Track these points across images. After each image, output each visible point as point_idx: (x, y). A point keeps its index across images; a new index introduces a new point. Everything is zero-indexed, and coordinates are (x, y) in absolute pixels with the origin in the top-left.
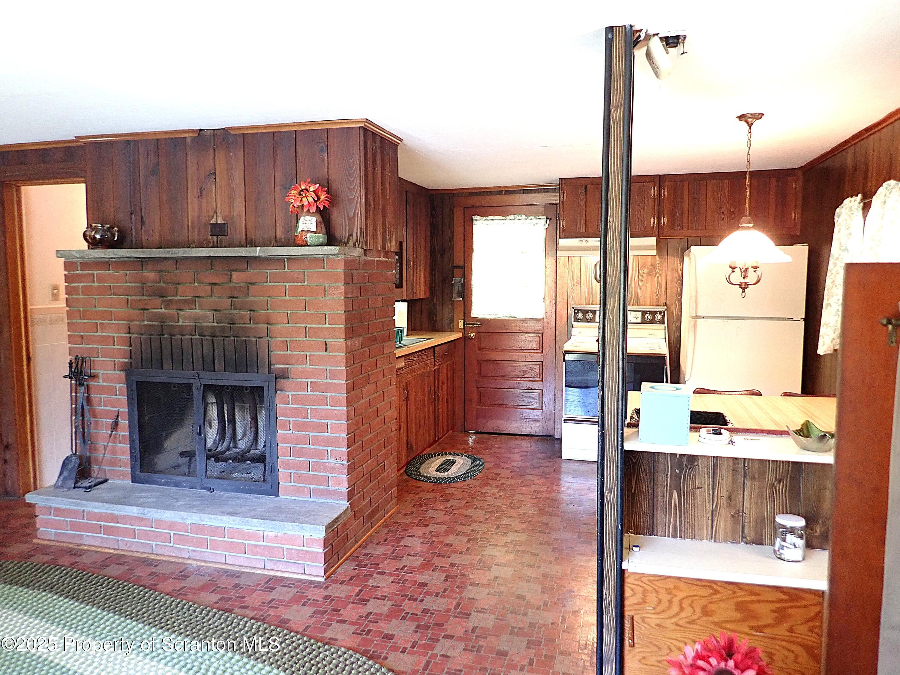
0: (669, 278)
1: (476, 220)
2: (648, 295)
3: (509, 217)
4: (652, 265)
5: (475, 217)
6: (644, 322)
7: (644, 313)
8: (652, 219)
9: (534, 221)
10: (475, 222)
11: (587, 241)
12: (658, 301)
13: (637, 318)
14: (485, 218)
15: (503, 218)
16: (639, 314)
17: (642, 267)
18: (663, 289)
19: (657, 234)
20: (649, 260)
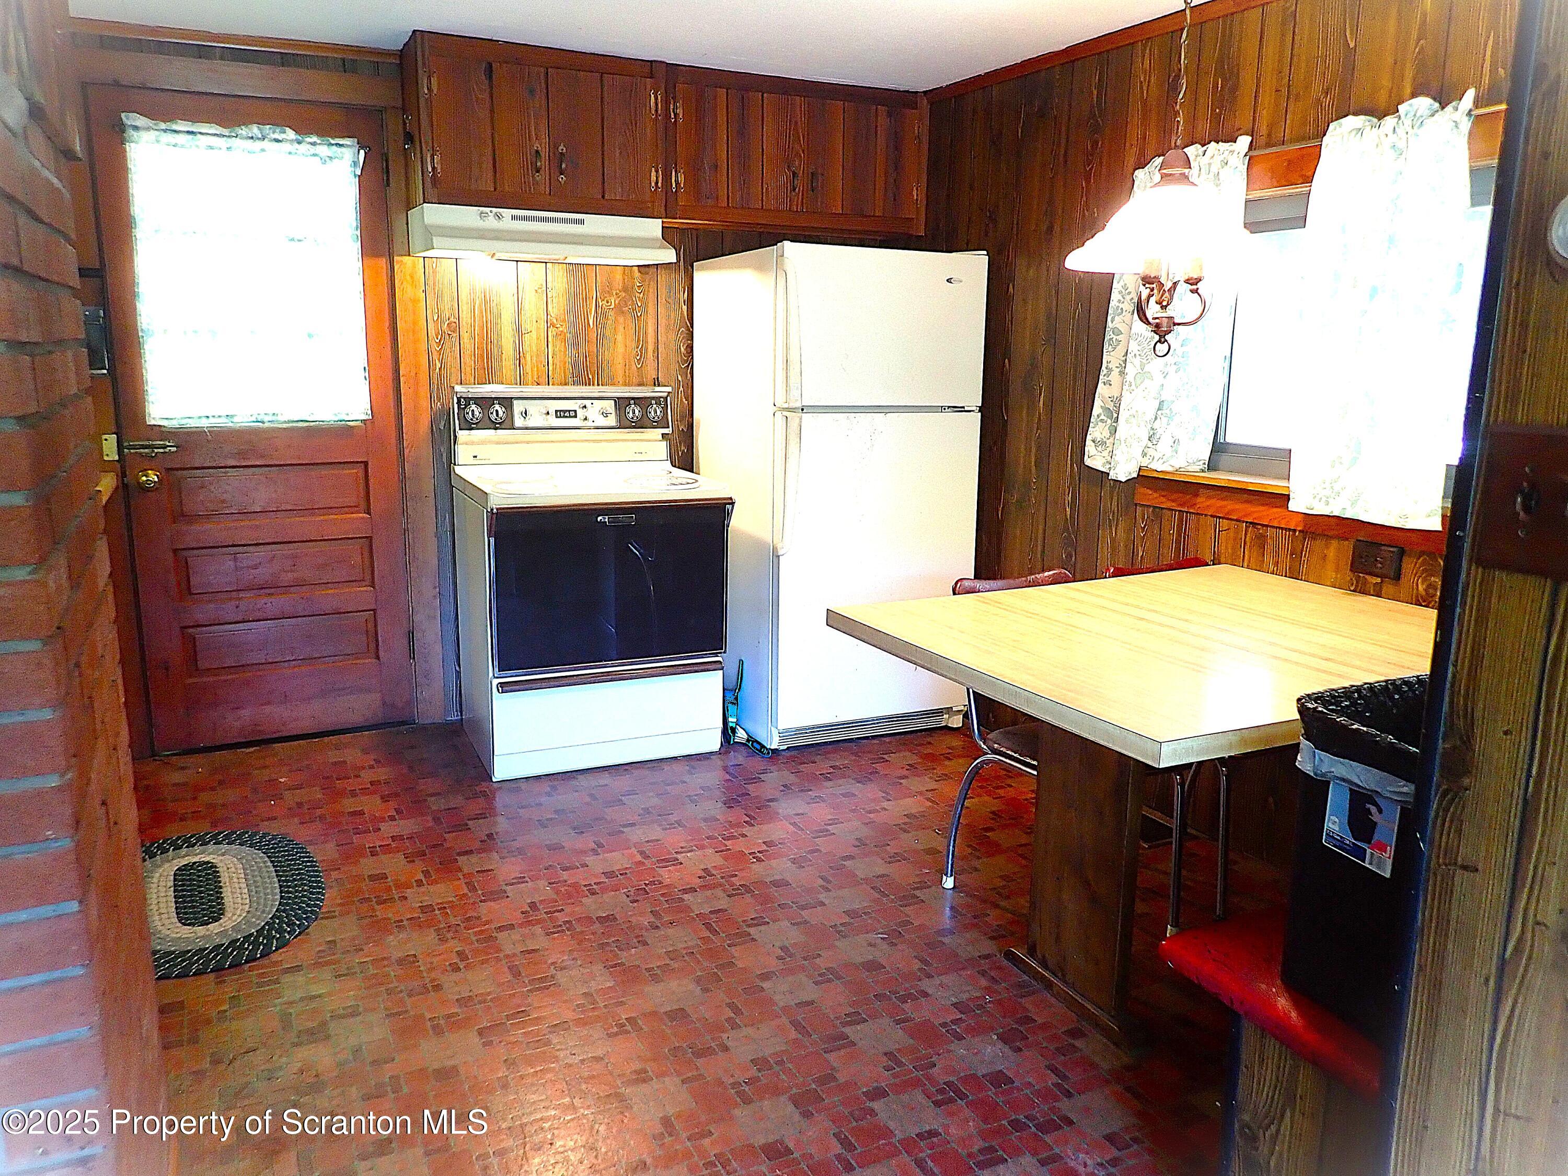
0: (662, 322)
1: (136, 128)
2: (619, 361)
3: (243, 131)
4: (625, 289)
5: (131, 119)
6: (624, 424)
7: (621, 404)
8: (653, 173)
9: (323, 150)
10: (131, 132)
11: (499, 217)
12: (641, 375)
13: (605, 415)
14: (163, 126)
15: (226, 132)
16: (609, 405)
17: (603, 291)
18: (651, 348)
19: (663, 209)
20: (619, 276)
